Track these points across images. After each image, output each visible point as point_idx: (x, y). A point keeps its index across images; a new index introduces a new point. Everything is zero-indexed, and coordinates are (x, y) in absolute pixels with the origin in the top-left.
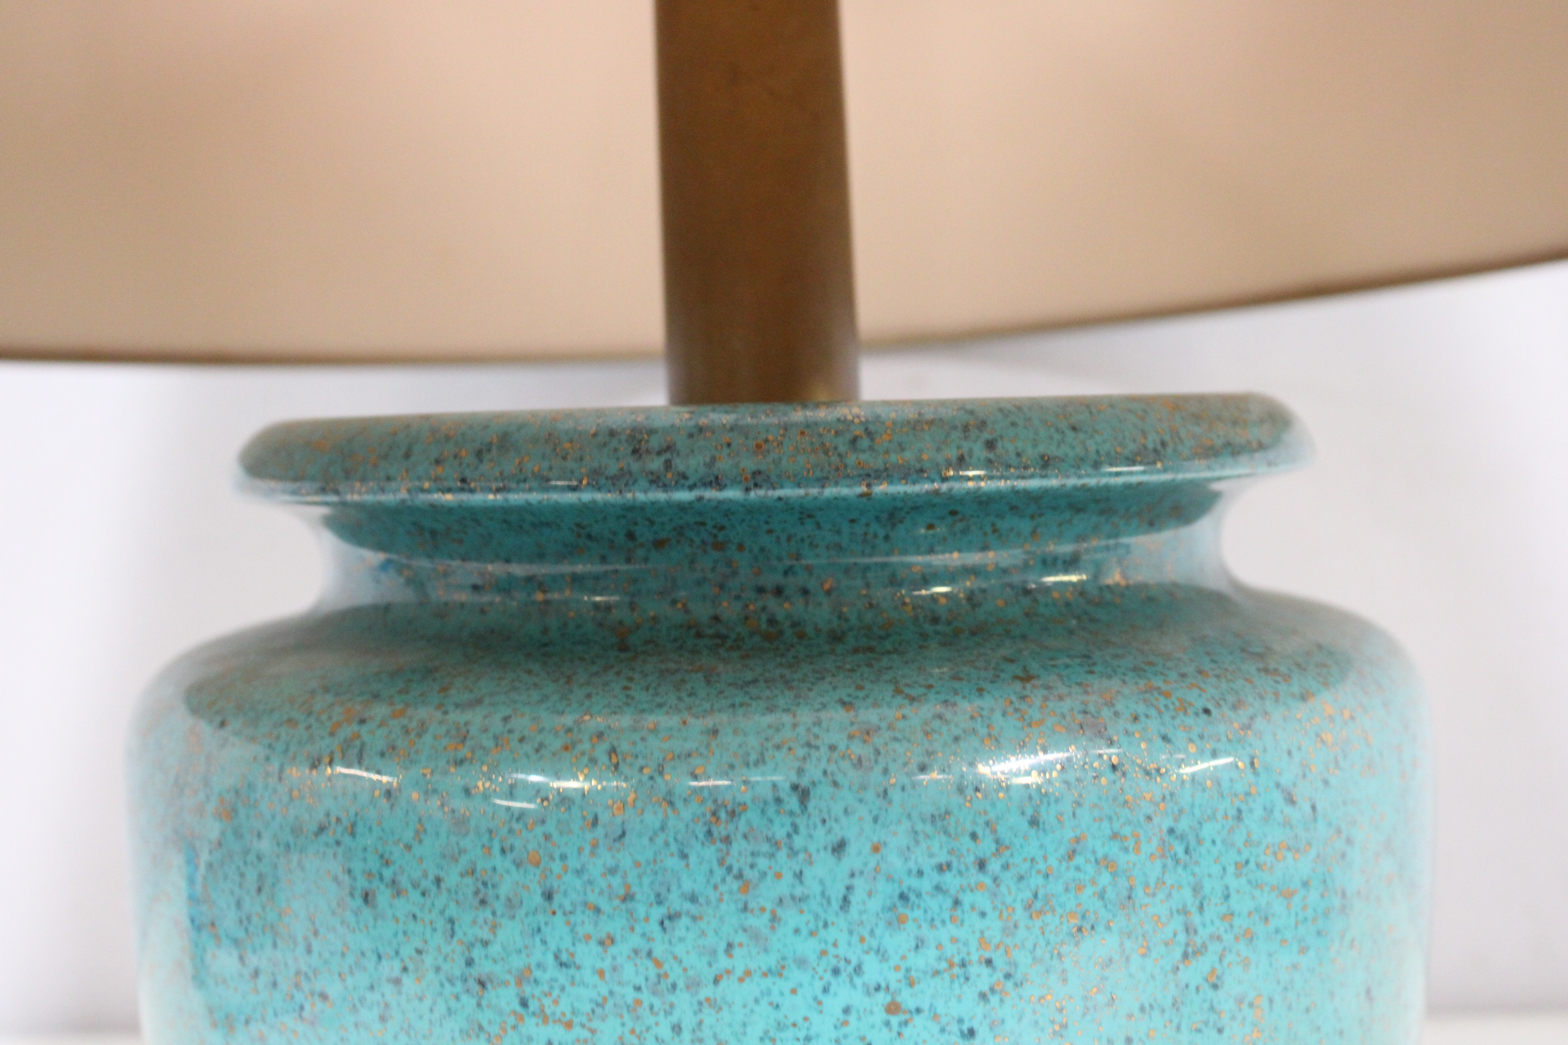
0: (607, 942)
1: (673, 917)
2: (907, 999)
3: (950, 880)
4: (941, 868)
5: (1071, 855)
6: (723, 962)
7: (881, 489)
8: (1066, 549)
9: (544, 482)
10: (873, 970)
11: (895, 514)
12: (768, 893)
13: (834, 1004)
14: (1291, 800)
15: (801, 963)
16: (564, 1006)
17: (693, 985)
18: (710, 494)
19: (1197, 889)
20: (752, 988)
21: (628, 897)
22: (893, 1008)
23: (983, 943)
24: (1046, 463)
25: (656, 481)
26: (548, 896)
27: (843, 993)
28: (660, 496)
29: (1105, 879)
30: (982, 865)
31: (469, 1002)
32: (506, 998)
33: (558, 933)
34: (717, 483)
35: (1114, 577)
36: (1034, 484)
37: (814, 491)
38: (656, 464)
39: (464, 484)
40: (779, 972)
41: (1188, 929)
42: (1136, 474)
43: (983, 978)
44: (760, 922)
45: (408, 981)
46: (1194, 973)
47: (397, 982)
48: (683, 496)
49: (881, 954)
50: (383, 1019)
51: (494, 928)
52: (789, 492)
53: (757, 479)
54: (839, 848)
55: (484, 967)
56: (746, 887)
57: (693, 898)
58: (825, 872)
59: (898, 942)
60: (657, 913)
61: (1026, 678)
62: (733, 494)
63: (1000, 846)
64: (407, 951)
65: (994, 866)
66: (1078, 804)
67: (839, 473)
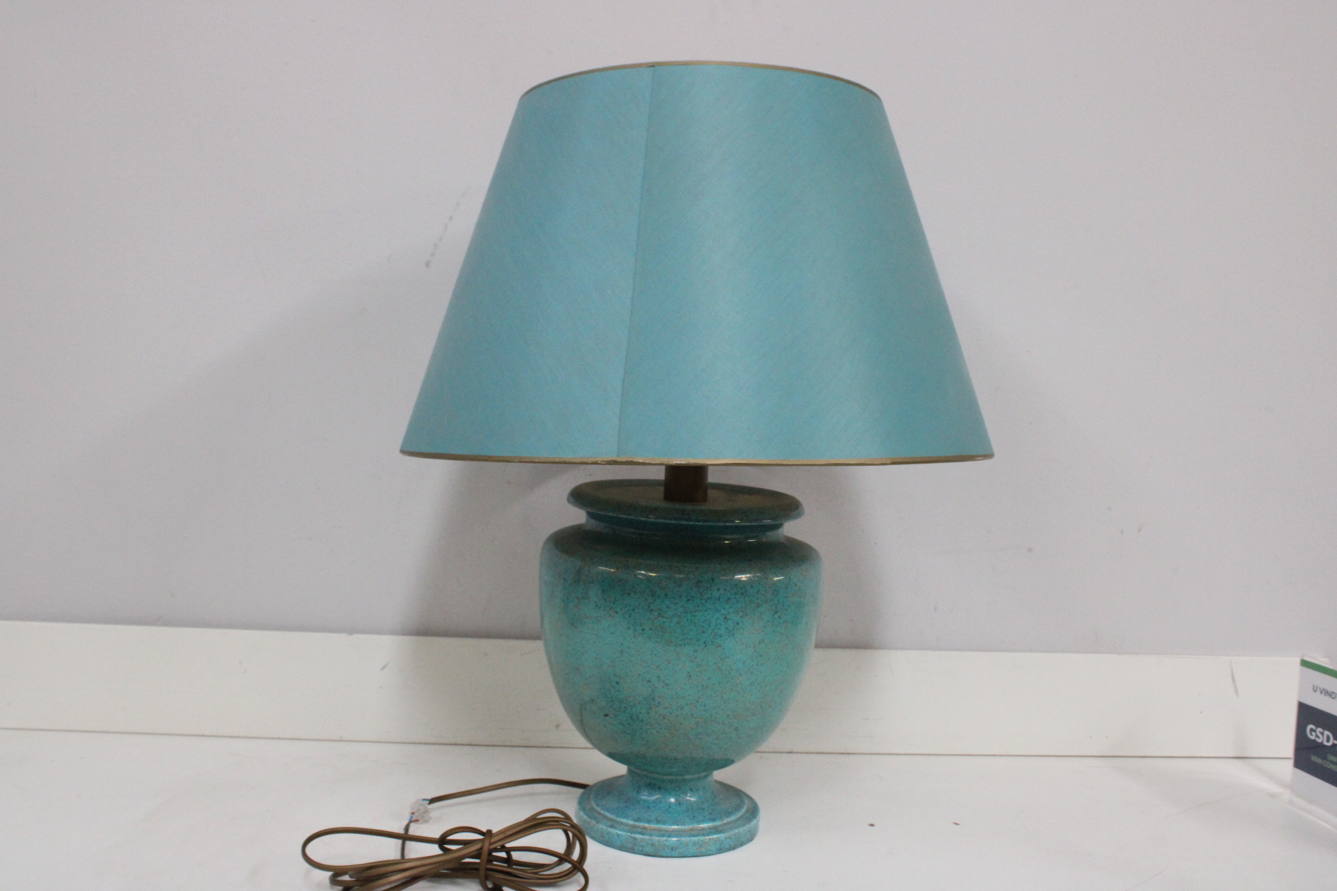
0: (676, 604)
1: (689, 600)
2: (728, 617)
3: (737, 596)
4: (736, 594)
5: (757, 593)
6: (697, 609)
7: (728, 524)
8: (755, 534)
9: (665, 519)
10: (723, 611)
11: (727, 527)
12: (706, 596)
13: (715, 617)
14: (796, 585)
15: (710, 609)
16: (667, 615)
17: (691, 612)
18: (697, 523)
19: (778, 601)
20: (701, 613)
21: (681, 596)
22: (725, 618)
23: (742, 607)
24: (756, 520)
25: (686, 520)
26: (666, 595)
27: (717, 615)
28: (686, 523)
29: (763, 598)
30: (742, 594)
31: (648, 614)
32: (656, 613)
33: (667, 602)
34: (698, 521)
35: (764, 540)
36: (752, 524)
37: (715, 524)
38: (686, 517)
39: (647, 517)
40: (706, 611)
41: (776, 608)
42: (768, 522)
43: (741, 614)
44: (703, 602)
45: (636, 609)
46: (776, 616)
47: (634, 610)
48: (692, 523)
49: (724, 608)
50: (630, 617)
51: (655, 601)
52: (710, 524)
53: (705, 521)
54: (719, 590)
55: (652, 608)
56: (702, 595)
57: (692, 597)
58: (716, 594)
59: (727, 607)
60: (686, 599)
61: (750, 560)
62: (701, 523)
63: (746, 591)
64: (637, 604)
65: (744, 594)
66: (759, 584)
67: (719, 521)
